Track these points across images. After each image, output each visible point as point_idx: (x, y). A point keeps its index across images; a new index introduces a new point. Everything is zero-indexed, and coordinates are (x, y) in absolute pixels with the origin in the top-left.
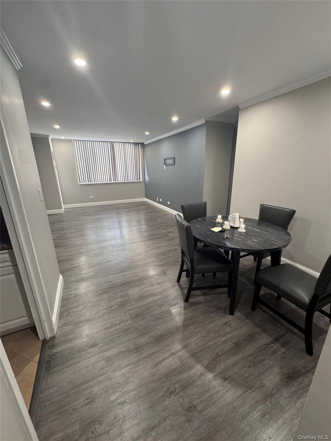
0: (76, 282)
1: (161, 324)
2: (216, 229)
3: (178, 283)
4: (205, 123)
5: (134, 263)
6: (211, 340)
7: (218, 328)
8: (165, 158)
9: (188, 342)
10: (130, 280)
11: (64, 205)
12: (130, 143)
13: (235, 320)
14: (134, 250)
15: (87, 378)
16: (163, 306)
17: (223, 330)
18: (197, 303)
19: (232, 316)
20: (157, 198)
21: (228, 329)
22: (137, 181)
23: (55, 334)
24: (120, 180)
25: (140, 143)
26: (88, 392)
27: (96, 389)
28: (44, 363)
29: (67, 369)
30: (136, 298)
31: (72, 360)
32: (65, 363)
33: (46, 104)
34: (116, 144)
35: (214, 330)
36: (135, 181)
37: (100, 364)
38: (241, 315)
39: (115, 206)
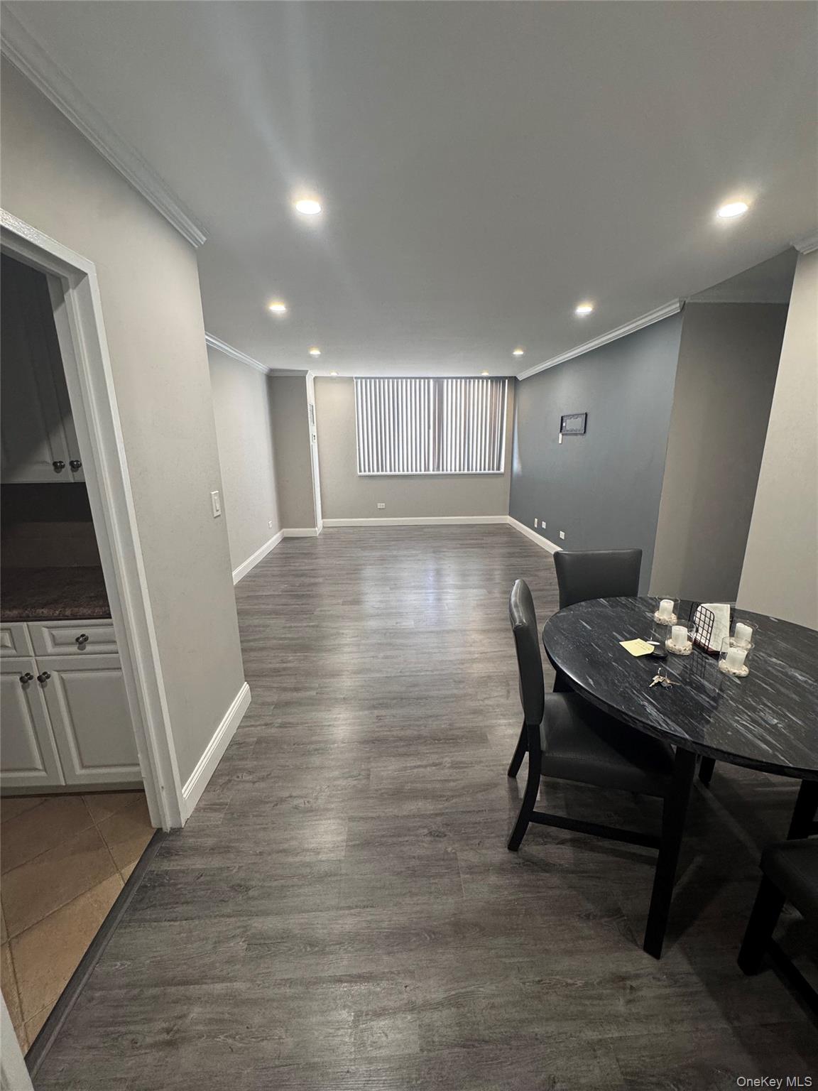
0: (274, 708)
1: (417, 895)
2: (638, 647)
3: (511, 779)
4: (679, 311)
5: (417, 689)
6: (547, 1020)
7: (586, 984)
8: (563, 415)
9: (468, 989)
10: (388, 733)
11: (322, 518)
12: (482, 378)
13: (659, 980)
14: (429, 653)
15: (190, 970)
16: (441, 839)
17: (600, 997)
18: (544, 866)
19: (655, 960)
20: (536, 520)
21: (622, 1002)
22: (491, 472)
23: (181, 824)
24: (449, 469)
25: (506, 378)
26: (179, 1009)
27: (196, 1012)
28: (136, 888)
29: (167, 924)
30: (383, 791)
31: (185, 905)
32: (170, 906)
33: (278, 308)
34: (447, 382)
35: (571, 985)
36: (487, 471)
37: (232, 944)
38: (691, 971)
39: (430, 530)
